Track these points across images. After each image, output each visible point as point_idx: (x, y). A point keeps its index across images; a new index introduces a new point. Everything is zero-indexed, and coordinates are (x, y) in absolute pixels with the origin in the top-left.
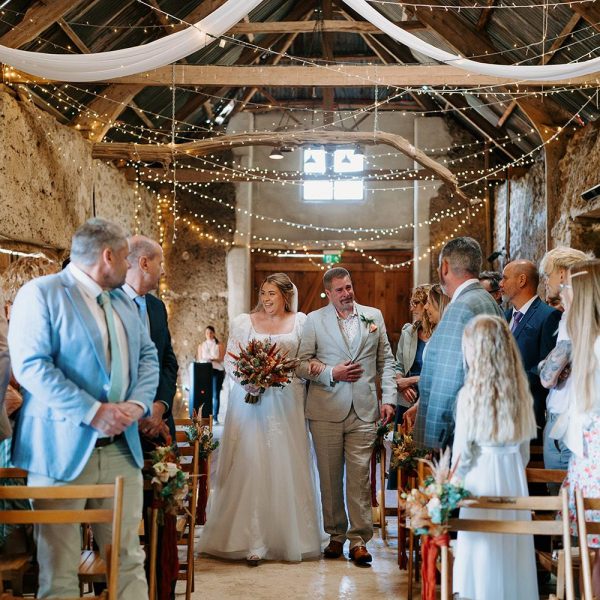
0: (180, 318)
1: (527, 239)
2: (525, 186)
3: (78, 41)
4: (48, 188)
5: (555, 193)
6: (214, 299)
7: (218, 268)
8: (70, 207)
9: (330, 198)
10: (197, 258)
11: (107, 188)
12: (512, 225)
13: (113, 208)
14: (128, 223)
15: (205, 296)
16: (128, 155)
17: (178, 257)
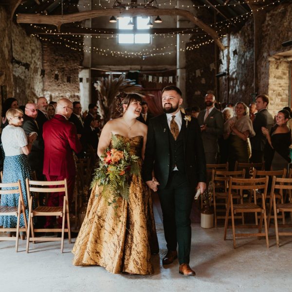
1: (240, 65)
2: (239, 37)
5: (259, 41)
6: (73, 96)
9: (133, 43)
11: (17, 37)
14: (28, 56)
15: (68, 95)
17: (53, 74)
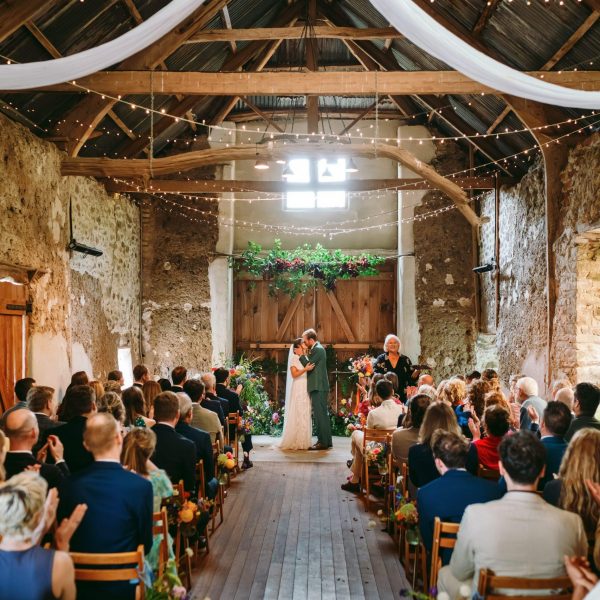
0: (162, 329)
1: (520, 251)
2: (517, 196)
3: (50, 47)
4: (18, 206)
5: (556, 205)
6: (197, 310)
7: (200, 278)
8: (43, 223)
9: (312, 206)
10: (179, 268)
11: (86, 201)
12: (502, 236)
13: (92, 221)
14: (108, 235)
15: (187, 306)
16: (102, 171)
17: (160, 267)
